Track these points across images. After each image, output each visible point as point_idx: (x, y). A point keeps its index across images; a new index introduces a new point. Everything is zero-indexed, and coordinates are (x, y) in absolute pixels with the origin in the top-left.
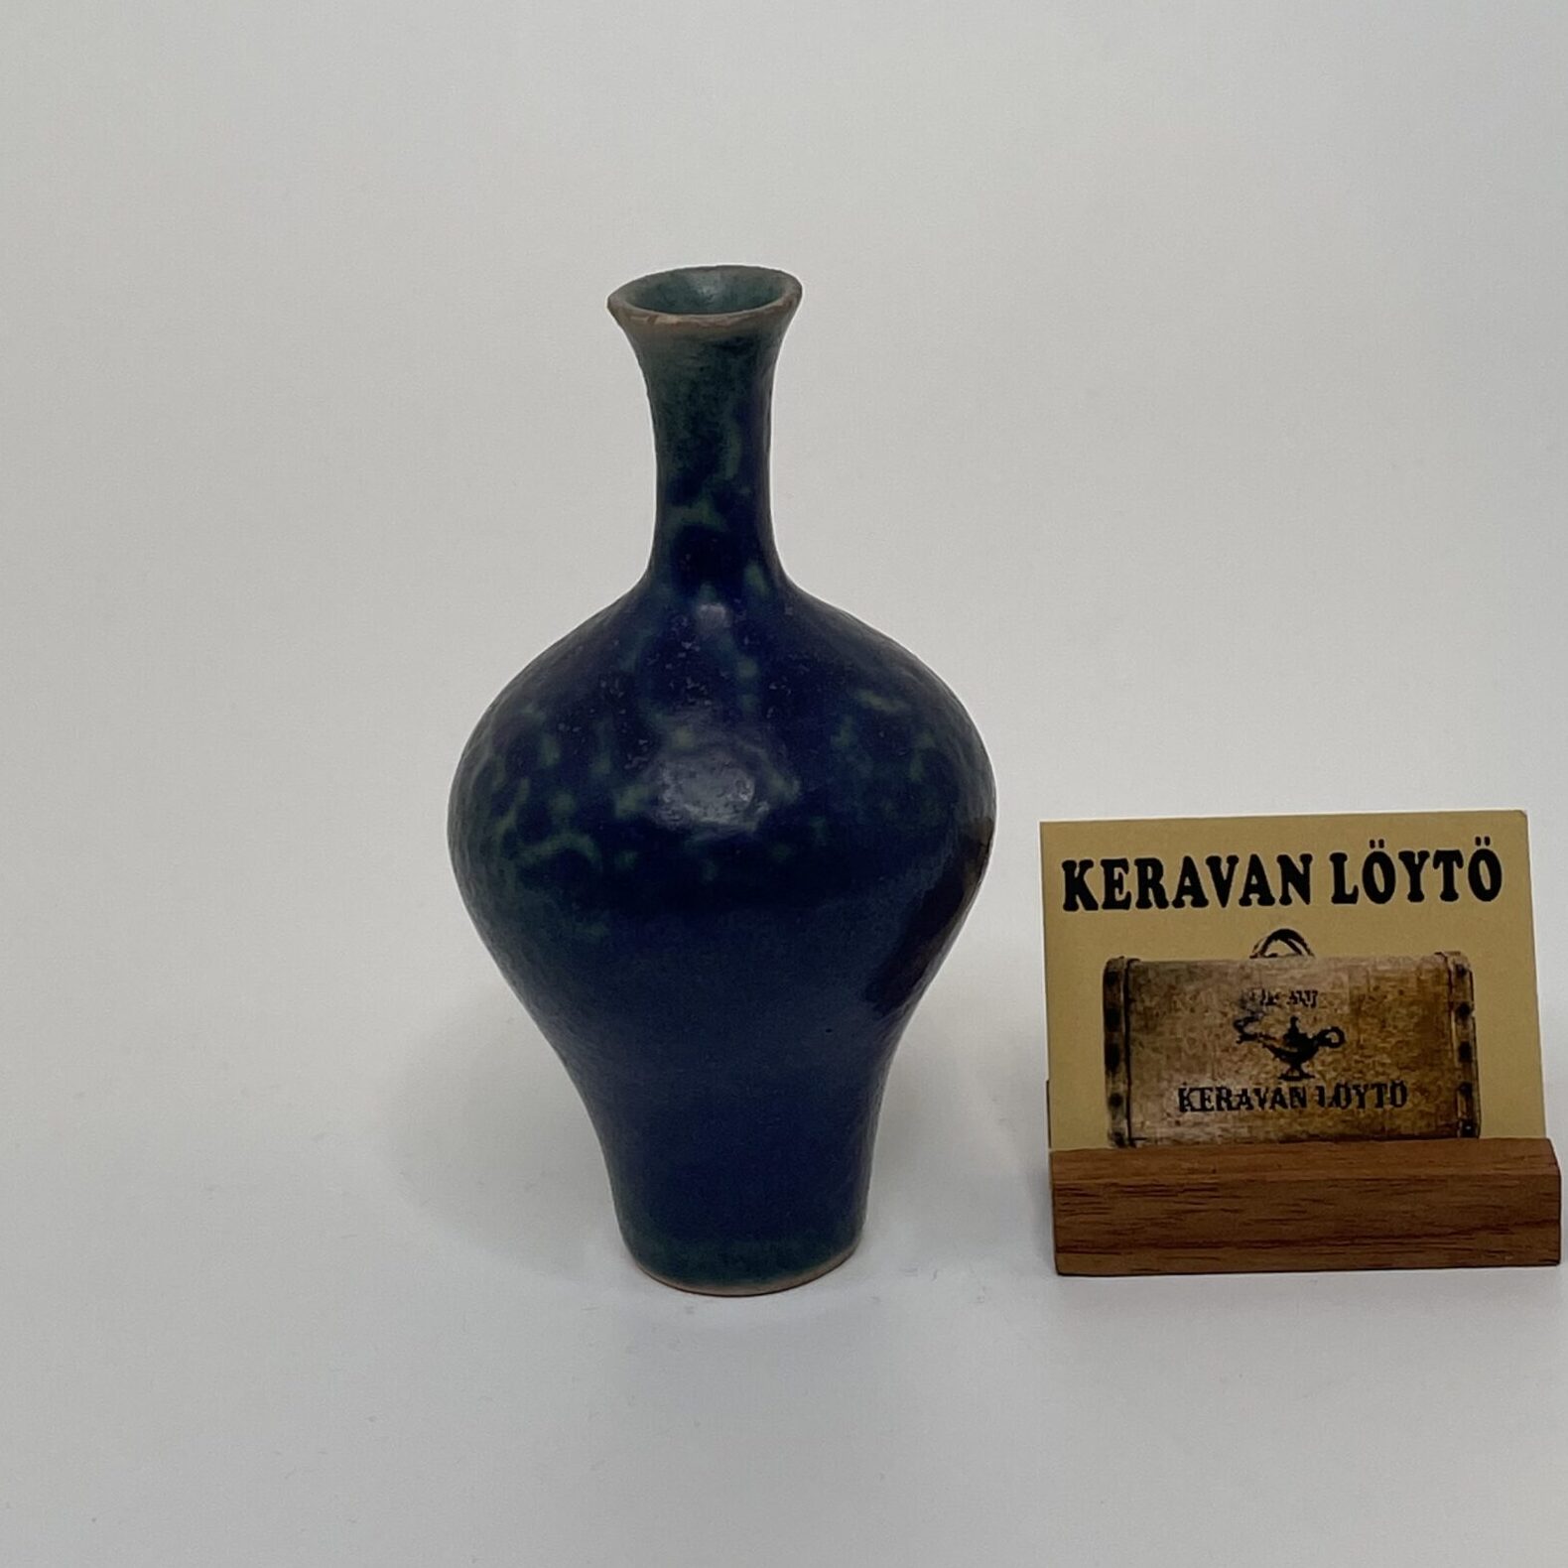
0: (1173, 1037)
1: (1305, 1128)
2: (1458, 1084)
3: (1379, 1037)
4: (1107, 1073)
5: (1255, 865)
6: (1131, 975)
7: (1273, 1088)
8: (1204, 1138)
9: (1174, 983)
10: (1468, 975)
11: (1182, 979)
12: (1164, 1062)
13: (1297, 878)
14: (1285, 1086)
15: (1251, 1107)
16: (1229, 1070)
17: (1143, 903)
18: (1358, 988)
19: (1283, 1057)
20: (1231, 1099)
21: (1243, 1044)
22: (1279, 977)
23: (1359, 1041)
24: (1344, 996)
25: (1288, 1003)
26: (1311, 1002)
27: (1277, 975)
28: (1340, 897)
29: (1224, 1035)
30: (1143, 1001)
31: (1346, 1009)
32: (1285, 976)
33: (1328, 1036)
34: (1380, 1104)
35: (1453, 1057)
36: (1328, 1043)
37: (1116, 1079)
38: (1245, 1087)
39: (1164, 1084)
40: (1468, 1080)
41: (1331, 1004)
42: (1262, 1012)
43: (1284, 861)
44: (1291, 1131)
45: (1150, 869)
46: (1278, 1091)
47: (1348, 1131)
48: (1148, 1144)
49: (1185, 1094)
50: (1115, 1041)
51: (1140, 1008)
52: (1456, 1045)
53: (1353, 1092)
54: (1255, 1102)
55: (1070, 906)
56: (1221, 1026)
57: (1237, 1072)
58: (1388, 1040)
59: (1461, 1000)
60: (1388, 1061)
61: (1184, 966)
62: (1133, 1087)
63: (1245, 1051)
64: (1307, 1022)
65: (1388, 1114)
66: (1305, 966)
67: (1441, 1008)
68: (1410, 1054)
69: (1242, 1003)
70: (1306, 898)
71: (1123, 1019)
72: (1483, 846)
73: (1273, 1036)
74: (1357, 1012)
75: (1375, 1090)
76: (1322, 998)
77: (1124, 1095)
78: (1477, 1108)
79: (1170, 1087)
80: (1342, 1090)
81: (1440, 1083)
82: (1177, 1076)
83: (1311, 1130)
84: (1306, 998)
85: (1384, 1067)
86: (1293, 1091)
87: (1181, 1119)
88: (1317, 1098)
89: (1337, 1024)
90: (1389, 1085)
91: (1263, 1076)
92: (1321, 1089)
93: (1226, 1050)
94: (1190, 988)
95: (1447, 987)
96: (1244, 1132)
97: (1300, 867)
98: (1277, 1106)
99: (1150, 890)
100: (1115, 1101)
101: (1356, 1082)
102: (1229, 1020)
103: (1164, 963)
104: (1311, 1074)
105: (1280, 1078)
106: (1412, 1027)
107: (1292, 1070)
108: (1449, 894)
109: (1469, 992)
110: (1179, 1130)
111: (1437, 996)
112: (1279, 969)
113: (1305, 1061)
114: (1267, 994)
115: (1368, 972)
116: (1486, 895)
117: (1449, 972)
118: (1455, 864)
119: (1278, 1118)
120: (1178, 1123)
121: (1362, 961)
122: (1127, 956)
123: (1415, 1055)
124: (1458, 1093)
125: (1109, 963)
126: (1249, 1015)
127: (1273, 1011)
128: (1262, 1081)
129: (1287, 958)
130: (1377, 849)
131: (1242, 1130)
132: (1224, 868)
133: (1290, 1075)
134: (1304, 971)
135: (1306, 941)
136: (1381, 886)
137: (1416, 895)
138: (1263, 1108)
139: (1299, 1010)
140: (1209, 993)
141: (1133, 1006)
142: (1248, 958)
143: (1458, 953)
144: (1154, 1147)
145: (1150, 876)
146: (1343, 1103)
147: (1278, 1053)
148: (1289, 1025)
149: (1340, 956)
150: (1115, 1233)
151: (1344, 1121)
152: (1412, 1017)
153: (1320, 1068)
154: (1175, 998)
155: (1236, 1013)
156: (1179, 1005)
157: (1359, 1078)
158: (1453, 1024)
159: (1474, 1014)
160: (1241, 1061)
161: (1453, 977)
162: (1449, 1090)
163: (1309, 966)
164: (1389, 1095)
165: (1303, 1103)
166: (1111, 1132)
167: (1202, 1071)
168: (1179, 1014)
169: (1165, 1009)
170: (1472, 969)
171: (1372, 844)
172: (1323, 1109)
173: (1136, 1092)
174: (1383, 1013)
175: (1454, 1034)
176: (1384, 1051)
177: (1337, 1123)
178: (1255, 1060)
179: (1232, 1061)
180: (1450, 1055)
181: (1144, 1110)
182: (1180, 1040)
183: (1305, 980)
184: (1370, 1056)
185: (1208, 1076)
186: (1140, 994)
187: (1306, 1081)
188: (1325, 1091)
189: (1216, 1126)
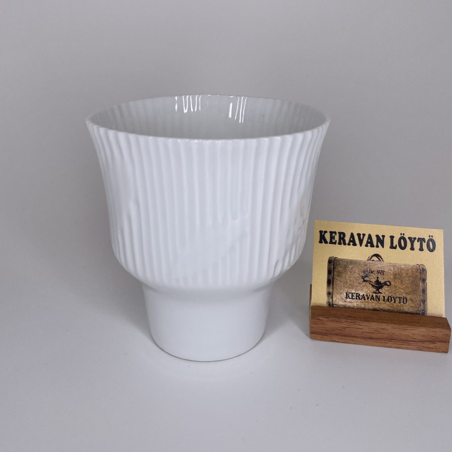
0: (345, 279)
1: (379, 307)
2: (421, 299)
3: (400, 285)
4: (327, 286)
5: (370, 237)
6: (335, 261)
7: (371, 295)
8: (352, 306)
10: (425, 271)
11: (349, 264)
12: (342, 285)
13: (381, 241)
14: (374, 295)
16: (360, 289)
17: (340, 243)
18: (395, 271)
19: (374, 287)
20: (360, 297)
21: (364, 283)
22: (375, 266)
23: (395, 285)
24: (391, 273)
25: (376, 273)
26: (383, 273)
27: (374, 265)
28: (392, 247)
29: (359, 279)
30: (338, 268)
31: (392, 276)
32: (376, 266)
34: (400, 303)
37: (329, 288)
38: (364, 294)
39: (342, 291)
40: (424, 299)
41: (388, 275)
42: (369, 275)
43: (377, 236)
44: (375, 307)
45: (342, 235)
46: (373, 296)
47: (391, 309)
48: (337, 306)
49: (348, 294)
50: (330, 278)
51: (337, 270)
52: (421, 289)
53: (393, 298)
54: (366, 298)
55: (321, 242)
56: (358, 277)
57: (362, 290)
58: (403, 286)
59: (424, 277)
60: (402, 291)
61: (349, 261)
62: (334, 291)
63: (364, 285)
64: (381, 278)
65: (402, 306)
66: (381, 264)
67: (418, 279)
68: (409, 290)
70: (383, 247)
71: (332, 272)
72: (431, 238)
73: (371, 281)
74: (395, 278)
75: (399, 298)
76: (385, 273)
77: (332, 293)
78: (426, 307)
79: (344, 292)
80: (390, 298)
81: (417, 299)
82: (346, 289)
83: (381, 308)
84: (381, 272)
85: (401, 293)
86: (376, 296)
87: (346, 300)
88: (383, 299)
89: (389, 280)
90: (402, 298)
91: (369, 291)
92: (384, 297)
93: (359, 284)
94: (351, 266)
95: (419, 274)
96: (363, 306)
97: (382, 238)
98: (372, 300)
99: (342, 240)
100: (329, 294)
101: (393, 296)
102: (360, 276)
103: (345, 259)
104: (382, 292)
105: (373, 293)
106: (409, 283)
108: (421, 249)
109: (425, 275)
110: (345, 303)
111: (417, 275)
112: (374, 264)
113: (380, 289)
114: (371, 270)
115: (398, 267)
116: (431, 251)
117: (420, 269)
118: (423, 242)
119: (372, 303)
121: (397, 264)
122: (335, 256)
123: (410, 290)
124: (421, 301)
125: (330, 258)
127: (372, 275)
128: (368, 293)
129: (377, 262)
130: (402, 235)
132: (362, 236)
134: (381, 265)
135: (382, 257)
136: (403, 246)
137: (412, 249)
138: (368, 300)
139: (379, 275)
140: (356, 268)
141: (335, 269)
142: (366, 260)
143: (423, 265)
146: (390, 301)
147: (373, 286)
148: (376, 279)
149: (391, 262)
150: (327, 330)
151: (390, 306)
152: (409, 281)
153: (384, 291)
154: (346, 269)
157: (395, 295)
158: (421, 283)
159: (427, 281)
160: (363, 287)
161: (421, 271)
162: (419, 301)
163: (382, 264)
164: (402, 300)
165: (379, 301)
166: (327, 302)
167: (353, 288)
168: (348, 273)
169: (344, 271)
170: (427, 269)
172: (384, 302)
173: (335, 292)
174: (402, 278)
175: (421, 286)
176: (402, 288)
177: (387, 306)
178: (367, 287)
179: (360, 287)
180: (419, 291)
181: (336, 297)
182: (347, 280)
183: (381, 268)
184: (398, 290)
185: (354, 290)
186: (337, 267)
187: (380, 294)
188: (385, 297)
189: (355, 303)
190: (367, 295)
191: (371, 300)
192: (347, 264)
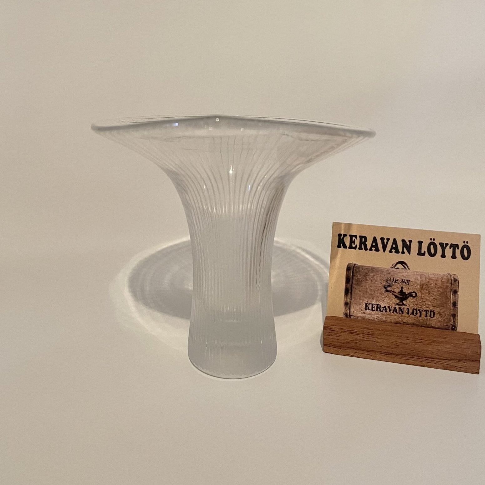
0: (365, 288)
1: (402, 320)
2: (452, 313)
3: (427, 296)
4: (345, 296)
5: (395, 241)
6: (355, 268)
7: (394, 307)
8: (371, 318)
9: (367, 272)
10: (458, 281)
11: (370, 272)
12: (362, 294)
13: (407, 246)
14: (397, 307)
15: (386, 311)
16: (381, 300)
17: (360, 248)
18: (423, 281)
19: (398, 298)
20: (381, 308)
21: (386, 293)
22: (399, 275)
23: (421, 297)
24: (418, 283)
25: (401, 283)
26: (408, 283)
28: (420, 253)
29: (381, 289)
30: (357, 276)
31: (418, 287)
32: (401, 275)
33: (412, 294)
34: (426, 316)
35: (450, 305)
36: (412, 296)
37: (347, 298)
38: (385, 305)
39: (361, 301)
40: (455, 313)
41: (414, 285)
42: (393, 284)
43: (403, 241)
44: (397, 320)
45: (363, 239)
46: (395, 308)
47: (415, 322)
48: (355, 318)
49: (367, 305)
50: (348, 287)
51: (356, 278)
52: (452, 302)
53: (418, 311)
54: (388, 310)
55: (339, 246)
56: (380, 286)
57: (383, 301)
58: (431, 297)
59: (455, 289)
60: (430, 304)
61: (370, 268)
62: (352, 301)
64: (406, 289)
65: (428, 320)
66: (407, 272)
67: (448, 290)
68: (437, 303)
69: (387, 281)
70: (410, 254)
71: (351, 280)
72: (466, 244)
73: (395, 291)
74: (422, 288)
75: (425, 311)
76: (411, 283)
77: (349, 303)
78: (457, 322)
79: (363, 302)
80: (415, 310)
81: (446, 313)
82: (365, 299)
83: (404, 321)
84: (407, 282)
85: (428, 305)
86: (399, 308)
87: (365, 312)
88: (407, 312)
89: (415, 291)
90: (430, 311)
91: (391, 303)
92: (408, 309)
93: (381, 294)
94: (372, 274)
95: (450, 284)
96: (384, 318)
97: (408, 243)
98: (395, 312)
99: (363, 245)
100: (346, 304)
101: (419, 309)
102: (382, 285)
103: (365, 266)
104: (406, 304)
105: (396, 304)
106: (438, 294)
107: (400, 302)
108: (454, 257)
109: (457, 286)
110: (364, 315)
111: (447, 286)
112: (399, 272)
113: (404, 300)
114: (394, 279)
115: (426, 277)
116: (465, 258)
117: (452, 280)
118: (456, 248)
119: (394, 316)
120: (364, 313)
121: (425, 273)
122: (355, 263)
123: (438, 303)
124: (451, 316)
125: (348, 264)
126: (389, 285)
127: (396, 285)
128: (390, 304)
129: (402, 270)
130: (432, 241)
131: (383, 318)
132: (385, 241)
133: (399, 304)
134: (407, 274)
135: (408, 265)
136: (433, 252)
137: (443, 256)
138: (390, 312)
139: (404, 285)
140: (377, 277)
141: (354, 277)
142: (390, 268)
143: (455, 275)
144: (356, 319)
145: (363, 241)
146: (415, 314)
147: (396, 297)
148: (400, 289)
149: (418, 271)
150: (341, 343)
151: (415, 320)
152: (438, 292)
153: (409, 303)
154: (367, 277)
155: (385, 283)
156: (368, 279)
157: (421, 308)
158: (451, 295)
159: (458, 293)
160: (385, 297)
161: (453, 281)
162: (448, 315)
164: (429, 314)
165: (403, 312)
166: (344, 312)
167: (373, 299)
168: (368, 281)
169: (364, 279)
170: (459, 280)
171: (431, 239)
172: (408, 315)
173: (353, 303)
174: (430, 289)
175: (451, 299)
176: (429, 301)
177: (412, 320)
178: (389, 298)
179: (381, 297)
180: (450, 304)
181: (354, 308)
182: (367, 289)
183: (406, 277)
184: (425, 302)
185: (375, 300)
186: (357, 274)
187: (404, 306)
188: (410, 310)
189: (375, 315)
190: (389, 307)
191: (393, 312)
192: (368, 271)
